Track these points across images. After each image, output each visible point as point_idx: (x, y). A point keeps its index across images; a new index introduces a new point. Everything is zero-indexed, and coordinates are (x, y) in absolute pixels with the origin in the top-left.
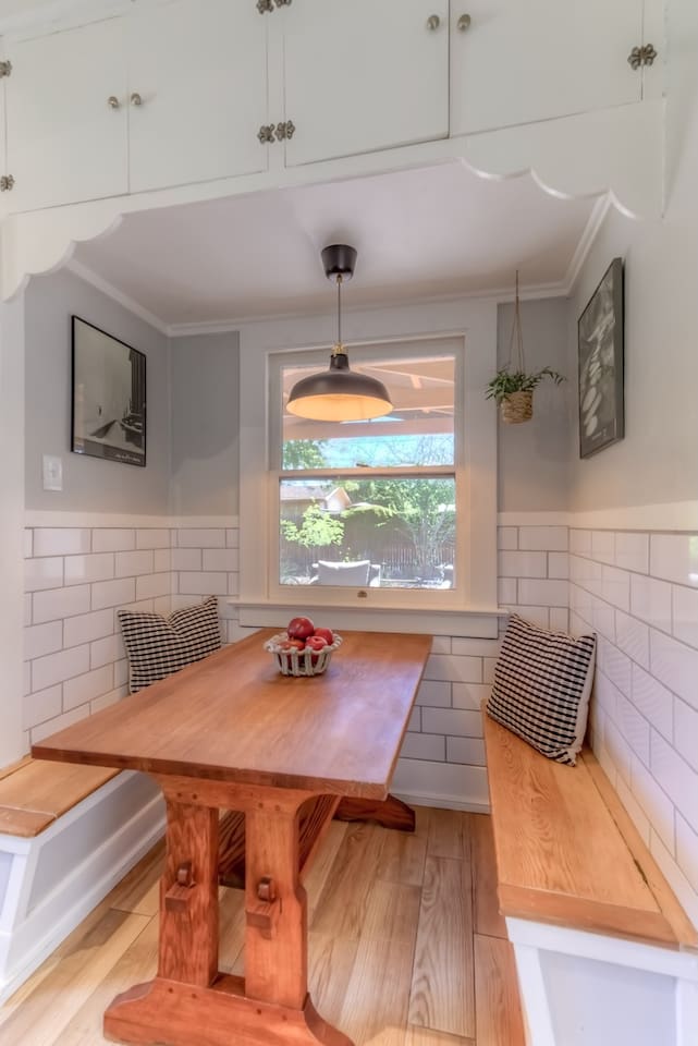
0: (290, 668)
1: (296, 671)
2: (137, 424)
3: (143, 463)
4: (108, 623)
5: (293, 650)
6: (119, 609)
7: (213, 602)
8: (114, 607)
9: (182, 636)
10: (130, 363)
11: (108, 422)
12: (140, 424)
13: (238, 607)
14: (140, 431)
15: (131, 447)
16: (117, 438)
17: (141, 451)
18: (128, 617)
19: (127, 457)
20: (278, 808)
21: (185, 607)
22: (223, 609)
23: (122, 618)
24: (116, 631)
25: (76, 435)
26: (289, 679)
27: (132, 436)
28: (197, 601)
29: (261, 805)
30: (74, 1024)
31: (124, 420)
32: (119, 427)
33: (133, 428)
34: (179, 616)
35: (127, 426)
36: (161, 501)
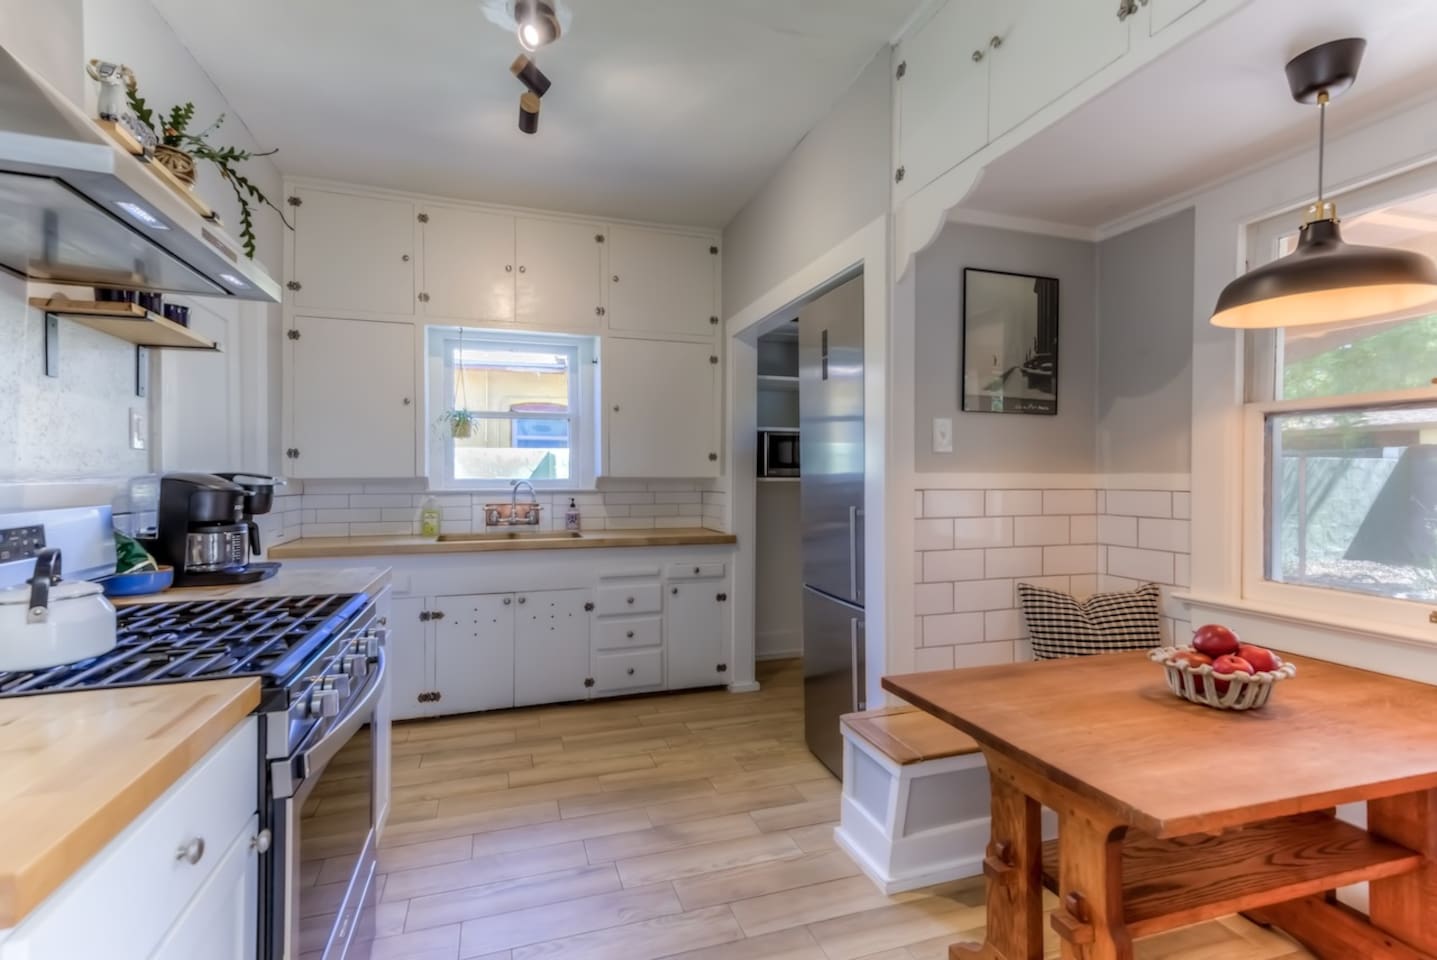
0: (1182, 686)
1: (1190, 692)
2: (1044, 365)
3: (1052, 409)
4: (1005, 594)
5: (1205, 668)
6: (1021, 581)
7: (1152, 593)
8: (1014, 578)
9: (1097, 627)
10: (1035, 295)
11: (1007, 370)
12: (1049, 365)
13: (1189, 604)
14: (1049, 373)
15: (1036, 394)
16: (1019, 387)
17: (1049, 397)
18: (1029, 592)
19: (1031, 406)
20: (1088, 822)
21: (1108, 591)
22: (1167, 602)
23: (1022, 592)
24: (1016, 605)
25: (967, 392)
26: (1181, 702)
27: (1035, 382)
28: (1130, 587)
29: (1072, 813)
30: (925, 944)
31: (1026, 365)
32: (1021, 374)
33: (1038, 371)
34: (1097, 601)
35: (1030, 371)
36: (1085, 455)
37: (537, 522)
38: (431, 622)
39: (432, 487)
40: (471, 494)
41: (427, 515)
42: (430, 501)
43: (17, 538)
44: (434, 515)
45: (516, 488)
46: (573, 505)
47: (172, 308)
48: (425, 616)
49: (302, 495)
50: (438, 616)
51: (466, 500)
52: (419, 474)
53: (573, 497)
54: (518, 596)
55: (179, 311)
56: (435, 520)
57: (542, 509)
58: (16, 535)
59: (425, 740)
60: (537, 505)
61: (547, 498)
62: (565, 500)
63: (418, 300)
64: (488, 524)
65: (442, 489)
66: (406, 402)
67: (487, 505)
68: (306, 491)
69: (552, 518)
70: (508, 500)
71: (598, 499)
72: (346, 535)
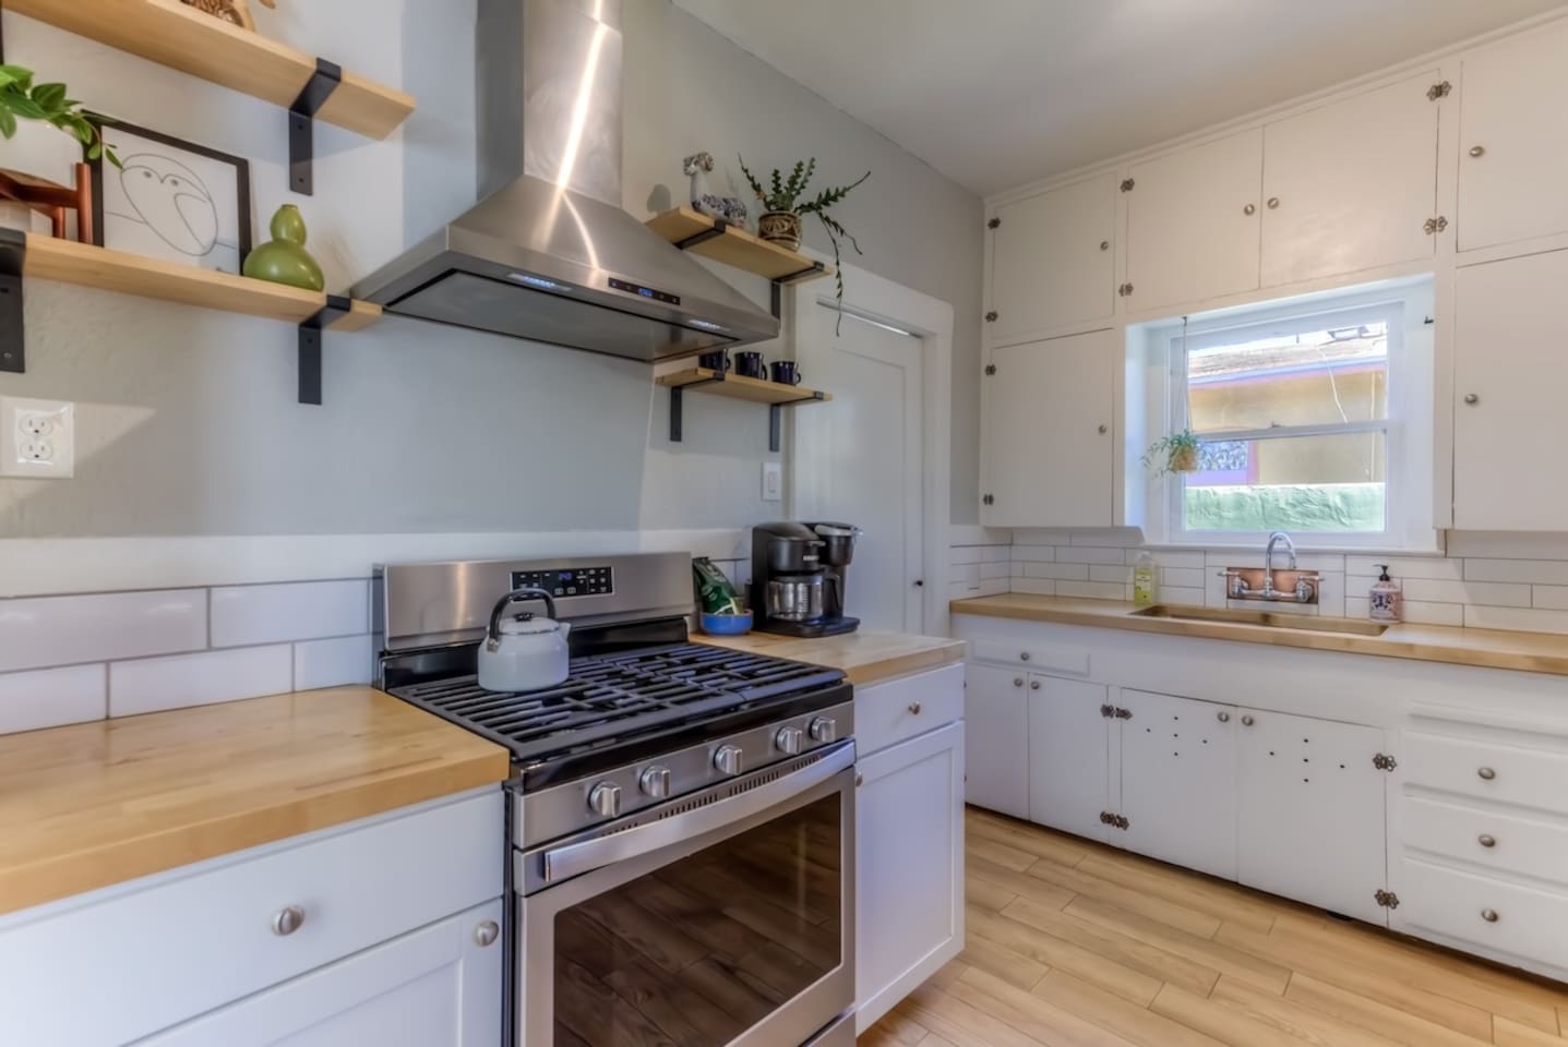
37: (1312, 599)
38: (1115, 721)
39: (1149, 540)
40: (1205, 551)
41: (1139, 577)
42: (1144, 557)
43: (584, 577)
44: (1148, 577)
45: (1271, 545)
46: (1385, 578)
47: (781, 365)
48: (1107, 711)
49: (1011, 545)
50: (1124, 714)
51: (1197, 559)
52: (1117, 523)
53: (1385, 562)
54: (1241, 713)
55: (787, 366)
56: (1148, 584)
57: (1322, 580)
58: (584, 574)
59: (1093, 875)
60: (1316, 573)
61: (1337, 563)
62: (1371, 569)
63: (1118, 294)
64: (1229, 597)
65: (1165, 542)
66: (1102, 430)
67: (1229, 569)
68: (1015, 542)
69: (1346, 595)
70: (1260, 562)
71: (1449, 568)
72: (1052, 593)
